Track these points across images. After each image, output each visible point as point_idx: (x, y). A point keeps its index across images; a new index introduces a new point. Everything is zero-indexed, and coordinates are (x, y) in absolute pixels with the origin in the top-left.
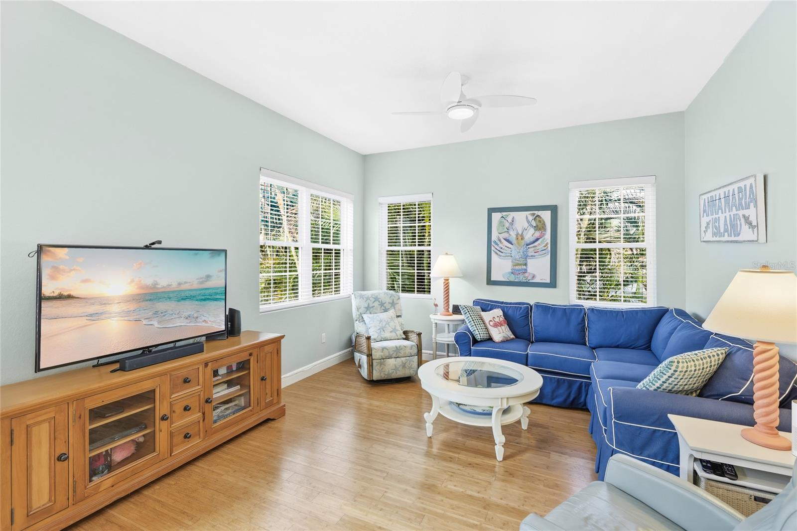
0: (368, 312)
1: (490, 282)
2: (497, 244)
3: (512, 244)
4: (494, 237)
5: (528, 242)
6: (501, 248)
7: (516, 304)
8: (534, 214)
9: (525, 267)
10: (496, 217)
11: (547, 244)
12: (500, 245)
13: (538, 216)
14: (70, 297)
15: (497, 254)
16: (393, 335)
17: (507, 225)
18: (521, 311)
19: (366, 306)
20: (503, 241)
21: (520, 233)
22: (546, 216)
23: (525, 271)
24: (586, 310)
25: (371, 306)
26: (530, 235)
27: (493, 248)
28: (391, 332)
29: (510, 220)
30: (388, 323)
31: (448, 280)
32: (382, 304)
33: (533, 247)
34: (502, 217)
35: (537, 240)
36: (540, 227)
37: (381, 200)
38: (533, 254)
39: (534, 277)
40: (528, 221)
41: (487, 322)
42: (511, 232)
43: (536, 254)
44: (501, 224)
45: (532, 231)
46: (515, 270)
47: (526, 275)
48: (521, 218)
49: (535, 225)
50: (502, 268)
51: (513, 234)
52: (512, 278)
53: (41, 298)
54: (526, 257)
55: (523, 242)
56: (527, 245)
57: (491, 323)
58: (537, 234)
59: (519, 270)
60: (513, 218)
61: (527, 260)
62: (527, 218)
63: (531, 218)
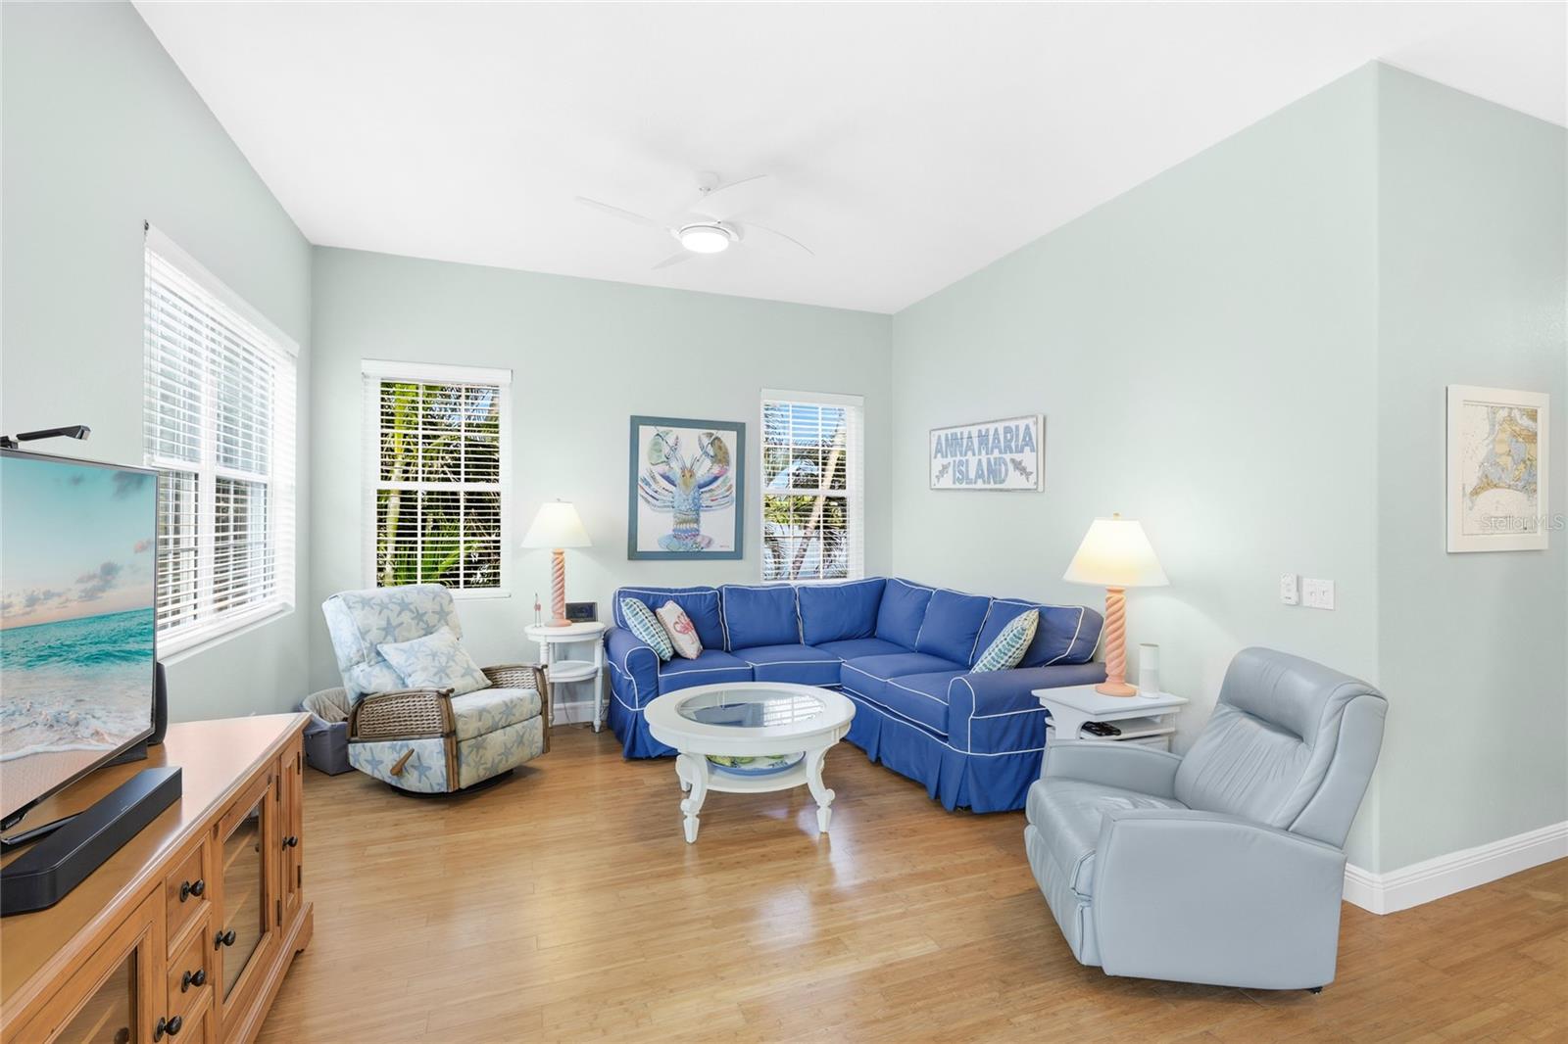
0: (389, 638)
1: (634, 554)
2: (648, 484)
3: (675, 486)
4: (643, 472)
5: (702, 482)
6: (656, 492)
7: (695, 589)
8: (711, 435)
9: (695, 526)
10: (647, 433)
11: (731, 486)
12: (654, 486)
13: (717, 438)
15: (649, 502)
16: (469, 682)
17: (666, 450)
18: (707, 601)
19: (384, 623)
20: (659, 478)
21: (688, 465)
22: (729, 439)
23: (696, 533)
24: (797, 591)
25: (394, 624)
26: (705, 469)
27: (640, 491)
28: (462, 676)
29: (671, 441)
30: (451, 658)
31: (561, 553)
32: (419, 616)
33: (709, 491)
34: (658, 435)
35: (716, 478)
36: (720, 457)
37: (368, 367)
38: (709, 503)
39: (710, 542)
40: (702, 448)
41: (670, 626)
42: (674, 464)
43: (712, 503)
44: (656, 447)
45: (708, 463)
46: (679, 530)
47: (699, 539)
48: (690, 441)
49: (712, 454)
50: (657, 527)
51: (676, 466)
52: (676, 546)
54: (697, 509)
55: (693, 483)
56: (700, 487)
57: (678, 627)
58: (716, 470)
59: (686, 531)
60: (677, 438)
61: (698, 514)
62: (700, 440)
63: (706, 441)
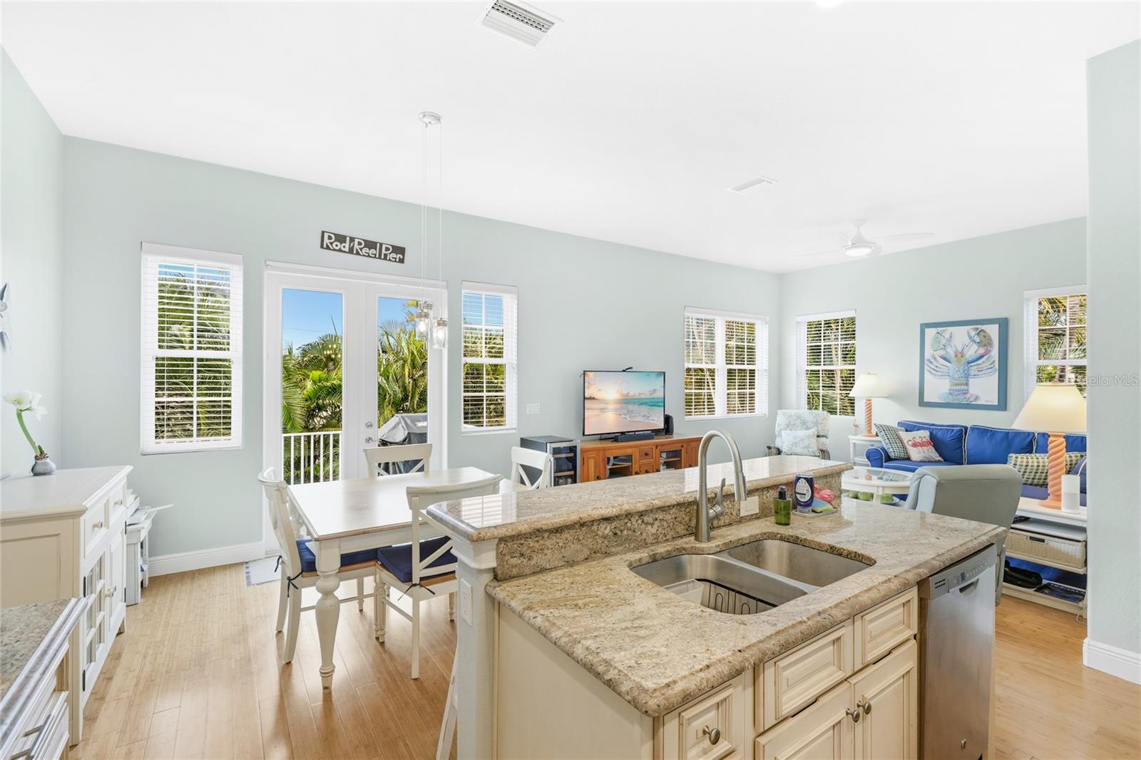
1: (922, 403)
2: (931, 362)
3: (950, 362)
4: (927, 355)
5: (970, 359)
6: (937, 367)
7: (949, 426)
8: (977, 329)
9: (965, 387)
10: (930, 333)
11: (994, 362)
12: (936, 364)
13: (982, 331)
14: (594, 398)
15: (931, 373)
16: (805, 451)
17: (944, 341)
18: (953, 434)
19: (787, 423)
20: (939, 359)
21: (960, 349)
22: (993, 331)
23: (966, 392)
26: (973, 351)
27: (926, 367)
28: (804, 448)
29: (947, 335)
30: (802, 440)
31: (870, 400)
33: (976, 365)
34: (938, 333)
35: (981, 357)
36: (985, 342)
37: (799, 319)
38: (976, 373)
39: (977, 398)
40: (970, 338)
41: (905, 442)
42: (949, 350)
43: (979, 373)
44: (936, 340)
45: (975, 347)
46: (953, 390)
47: (968, 396)
48: (961, 336)
49: (978, 340)
50: (938, 388)
51: (951, 351)
52: (950, 400)
53: (585, 398)
54: (967, 376)
55: (963, 361)
56: (968, 363)
57: (910, 443)
58: (982, 351)
59: (959, 391)
60: (951, 333)
61: (968, 380)
62: (968, 333)
63: (973, 333)
